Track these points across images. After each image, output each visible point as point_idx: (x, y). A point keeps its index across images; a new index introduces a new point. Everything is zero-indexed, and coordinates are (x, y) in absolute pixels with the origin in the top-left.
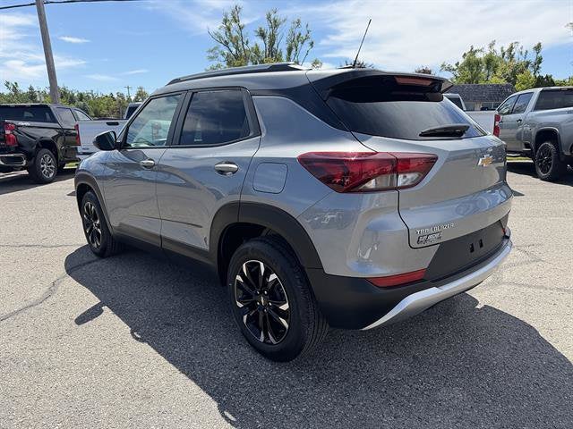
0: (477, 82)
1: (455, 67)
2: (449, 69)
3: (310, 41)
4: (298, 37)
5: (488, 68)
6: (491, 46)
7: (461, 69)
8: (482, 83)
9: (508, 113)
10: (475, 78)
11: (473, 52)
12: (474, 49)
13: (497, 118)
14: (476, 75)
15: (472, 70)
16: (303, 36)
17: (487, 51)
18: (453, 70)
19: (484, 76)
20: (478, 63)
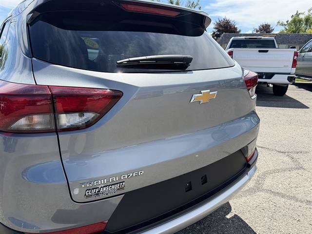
0: (299, 32)
1: (286, 23)
2: (282, 25)
3: (199, 6)
4: (192, 4)
5: (306, 24)
6: (309, 11)
7: (290, 24)
8: (301, 33)
9: (308, 51)
10: (298, 30)
11: (297, 15)
12: (299, 12)
13: (296, 54)
14: (298, 28)
15: (296, 25)
16: (195, 3)
17: (307, 14)
18: (285, 25)
19: (303, 29)
20: (300, 21)
